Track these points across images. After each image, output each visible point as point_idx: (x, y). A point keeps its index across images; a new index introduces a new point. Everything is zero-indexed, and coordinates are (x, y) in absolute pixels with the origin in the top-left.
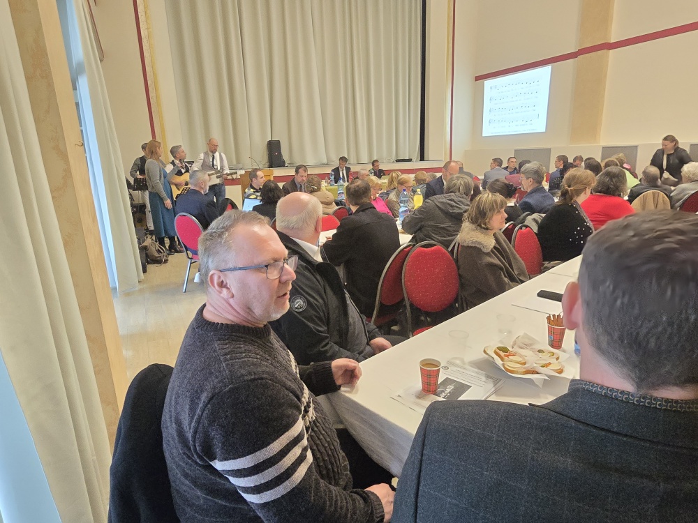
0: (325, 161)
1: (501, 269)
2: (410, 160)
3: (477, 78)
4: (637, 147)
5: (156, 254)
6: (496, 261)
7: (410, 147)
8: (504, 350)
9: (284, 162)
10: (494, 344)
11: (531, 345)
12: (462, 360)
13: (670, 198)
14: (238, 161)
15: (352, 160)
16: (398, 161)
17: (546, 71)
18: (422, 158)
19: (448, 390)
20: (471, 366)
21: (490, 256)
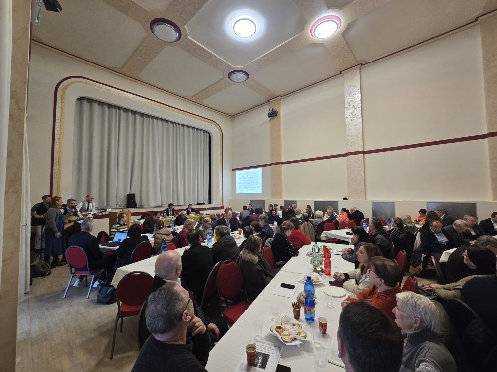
0: (160, 205)
1: (262, 271)
2: (204, 204)
3: (233, 170)
4: (296, 201)
5: (42, 270)
6: (260, 268)
7: (204, 198)
8: (279, 328)
9: (136, 205)
10: (274, 325)
11: (289, 321)
12: (261, 337)
13: (313, 224)
14: (108, 205)
15: (175, 204)
16: (198, 204)
17: (260, 169)
18: (210, 203)
19: (260, 361)
20: (266, 340)
21: (258, 266)
